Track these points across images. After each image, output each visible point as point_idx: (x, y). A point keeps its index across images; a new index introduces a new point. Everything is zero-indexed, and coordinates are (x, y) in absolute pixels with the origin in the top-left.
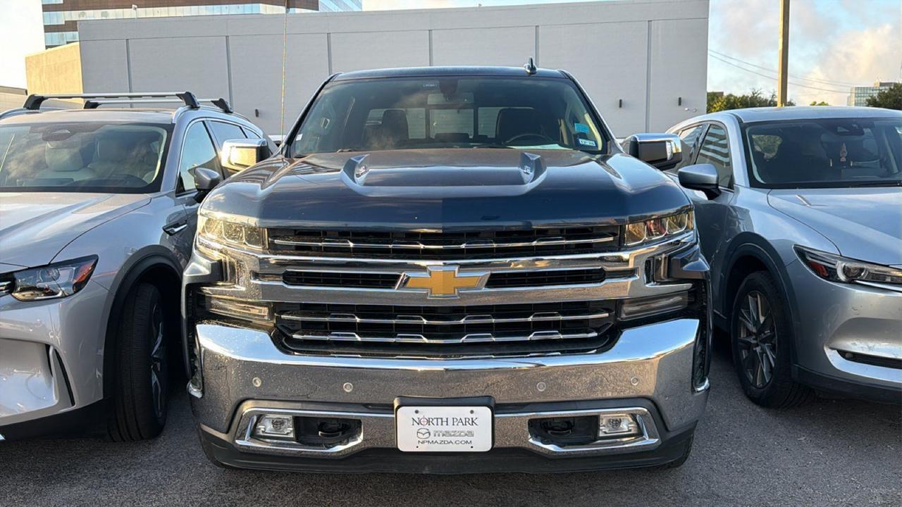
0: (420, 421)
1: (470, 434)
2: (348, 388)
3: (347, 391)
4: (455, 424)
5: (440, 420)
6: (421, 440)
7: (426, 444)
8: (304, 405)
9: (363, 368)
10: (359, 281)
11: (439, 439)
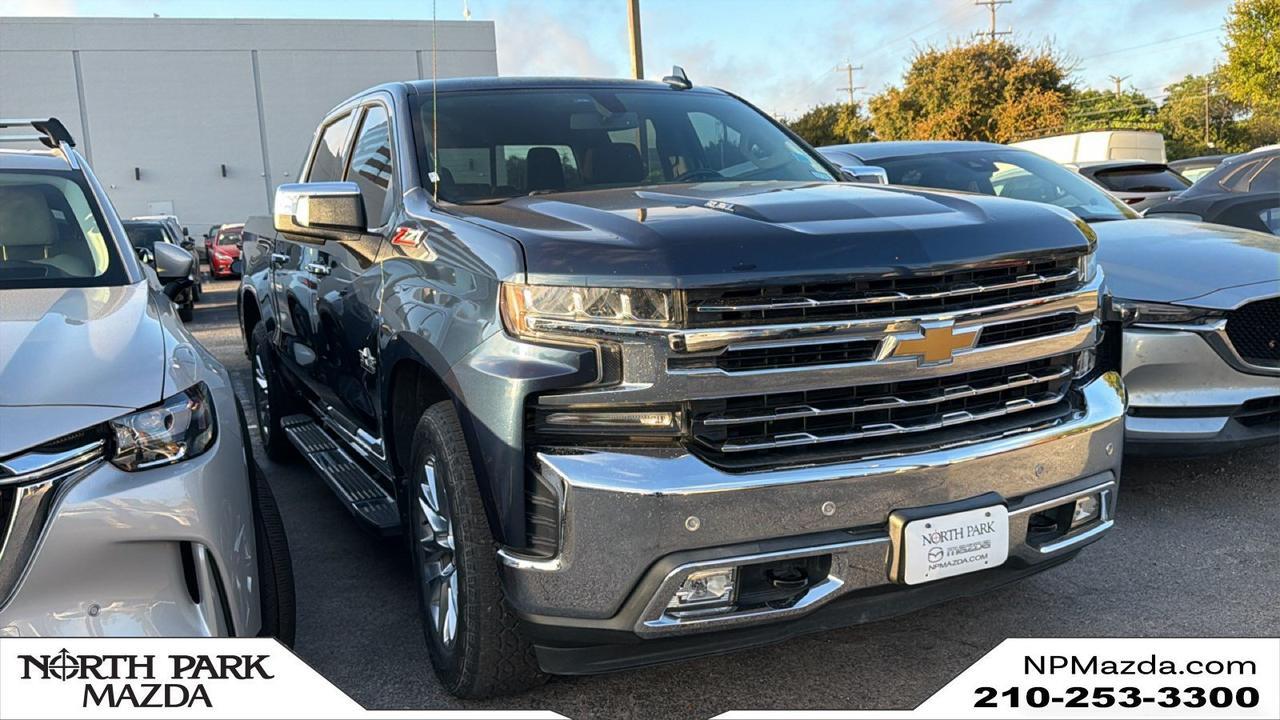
0: (932, 538)
1: (987, 545)
2: (828, 509)
3: (829, 514)
4: (971, 534)
5: (954, 533)
6: (932, 565)
7: (938, 568)
8: (763, 545)
9: (852, 477)
10: (843, 353)
11: (951, 559)
